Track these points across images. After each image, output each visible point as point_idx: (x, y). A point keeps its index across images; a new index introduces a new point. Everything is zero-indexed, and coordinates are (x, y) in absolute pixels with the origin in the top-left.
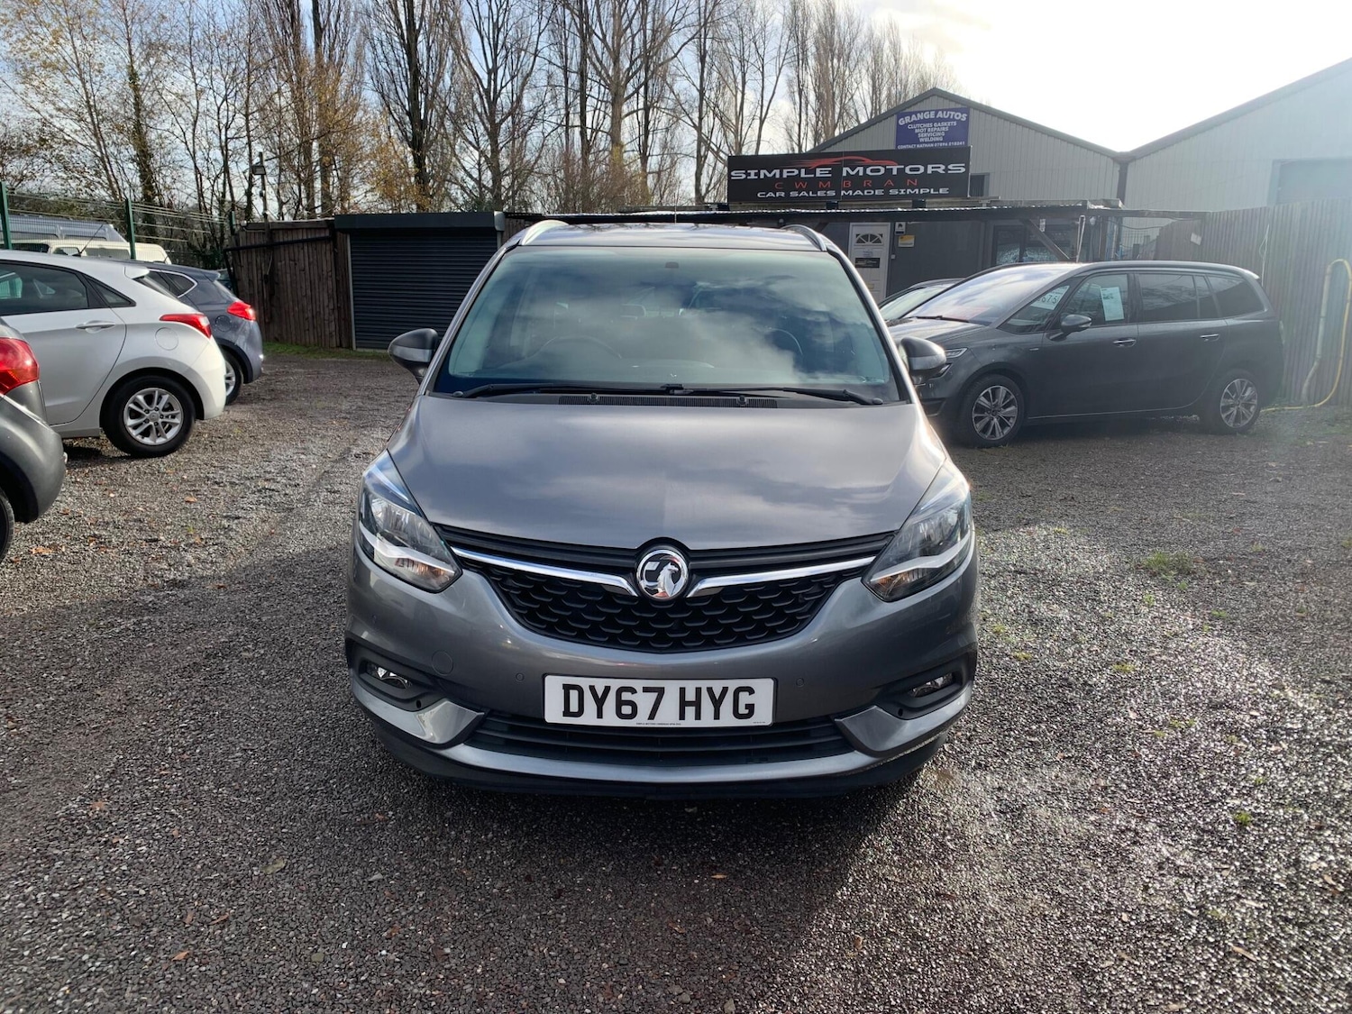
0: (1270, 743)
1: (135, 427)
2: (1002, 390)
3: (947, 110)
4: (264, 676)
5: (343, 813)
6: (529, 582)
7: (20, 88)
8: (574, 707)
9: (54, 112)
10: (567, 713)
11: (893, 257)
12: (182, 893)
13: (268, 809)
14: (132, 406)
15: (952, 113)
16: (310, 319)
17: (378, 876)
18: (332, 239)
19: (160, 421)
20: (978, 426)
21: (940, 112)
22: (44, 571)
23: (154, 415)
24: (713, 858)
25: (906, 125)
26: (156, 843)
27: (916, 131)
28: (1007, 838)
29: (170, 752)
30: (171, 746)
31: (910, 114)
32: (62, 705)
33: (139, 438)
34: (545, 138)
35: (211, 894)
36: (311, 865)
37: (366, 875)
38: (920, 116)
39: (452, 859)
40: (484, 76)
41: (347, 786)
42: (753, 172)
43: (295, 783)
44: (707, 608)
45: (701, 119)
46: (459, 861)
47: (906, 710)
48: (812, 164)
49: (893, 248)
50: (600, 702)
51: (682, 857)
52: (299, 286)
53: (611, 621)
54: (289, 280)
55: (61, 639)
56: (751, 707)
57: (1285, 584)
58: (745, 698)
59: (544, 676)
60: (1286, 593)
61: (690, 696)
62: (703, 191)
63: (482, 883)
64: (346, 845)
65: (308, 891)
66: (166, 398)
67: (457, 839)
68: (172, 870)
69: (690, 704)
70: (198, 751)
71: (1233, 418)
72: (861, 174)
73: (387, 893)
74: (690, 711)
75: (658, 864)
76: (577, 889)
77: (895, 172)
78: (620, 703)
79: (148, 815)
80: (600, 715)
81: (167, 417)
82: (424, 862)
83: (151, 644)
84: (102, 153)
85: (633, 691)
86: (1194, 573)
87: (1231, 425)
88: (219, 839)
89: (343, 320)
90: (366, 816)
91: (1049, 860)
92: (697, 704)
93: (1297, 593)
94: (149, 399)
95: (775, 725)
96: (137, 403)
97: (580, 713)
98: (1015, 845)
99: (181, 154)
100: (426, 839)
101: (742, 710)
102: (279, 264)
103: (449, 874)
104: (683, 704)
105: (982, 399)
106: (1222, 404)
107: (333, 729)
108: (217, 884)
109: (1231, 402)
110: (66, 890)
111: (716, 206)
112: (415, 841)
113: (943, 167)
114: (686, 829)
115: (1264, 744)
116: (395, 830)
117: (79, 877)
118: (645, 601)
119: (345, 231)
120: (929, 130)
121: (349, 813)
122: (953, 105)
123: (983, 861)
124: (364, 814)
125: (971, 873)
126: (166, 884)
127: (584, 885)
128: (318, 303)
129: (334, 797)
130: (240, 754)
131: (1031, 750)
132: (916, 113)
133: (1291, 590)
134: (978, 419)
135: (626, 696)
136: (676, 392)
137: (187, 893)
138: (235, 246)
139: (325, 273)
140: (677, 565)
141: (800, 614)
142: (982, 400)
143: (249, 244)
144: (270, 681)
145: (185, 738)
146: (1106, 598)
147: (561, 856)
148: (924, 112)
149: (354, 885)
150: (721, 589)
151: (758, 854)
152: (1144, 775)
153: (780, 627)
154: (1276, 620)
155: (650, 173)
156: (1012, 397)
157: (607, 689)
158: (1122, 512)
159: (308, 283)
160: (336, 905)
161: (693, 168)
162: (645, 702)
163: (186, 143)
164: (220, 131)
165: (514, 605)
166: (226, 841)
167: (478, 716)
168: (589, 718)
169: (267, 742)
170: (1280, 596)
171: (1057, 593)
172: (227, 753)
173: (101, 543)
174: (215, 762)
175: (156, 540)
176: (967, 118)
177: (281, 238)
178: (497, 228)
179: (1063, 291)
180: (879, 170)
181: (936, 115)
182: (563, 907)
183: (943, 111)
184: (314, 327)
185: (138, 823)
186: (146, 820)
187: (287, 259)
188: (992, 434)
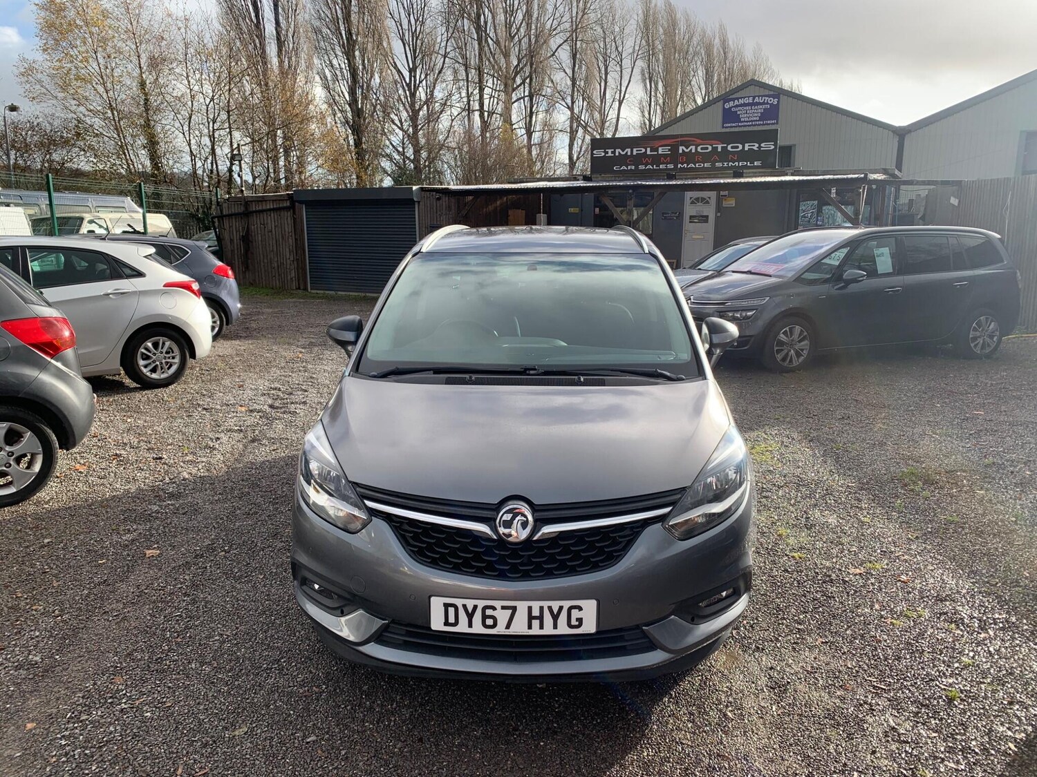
0: (980, 631)
1: (146, 366)
2: (798, 329)
3: (762, 96)
4: (236, 573)
5: (290, 687)
6: (419, 528)
7: (61, 95)
8: (452, 619)
9: (87, 113)
10: (447, 623)
11: (719, 214)
12: (175, 751)
13: (236, 683)
14: (143, 351)
15: (766, 98)
16: (276, 268)
17: (313, 738)
18: (292, 207)
19: (164, 361)
20: (779, 357)
21: (757, 98)
22: (80, 485)
23: (159, 357)
24: (555, 725)
25: (730, 108)
26: (158, 710)
27: (738, 113)
28: (774, 709)
29: (168, 636)
30: (169, 631)
31: (733, 100)
32: (92, 597)
33: (148, 374)
34: (452, 120)
35: (196, 752)
36: (266, 729)
37: (305, 737)
38: (741, 101)
39: (367, 724)
40: (406, 74)
41: (294, 664)
42: (610, 151)
43: (256, 661)
44: (548, 548)
45: (573, 103)
46: (371, 726)
47: (697, 617)
48: (656, 143)
49: (719, 208)
50: (470, 616)
51: (533, 724)
52: (267, 244)
53: (477, 557)
54: (260, 238)
55: (92, 542)
56: (580, 620)
57: (1007, 492)
58: (575, 614)
59: (430, 597)
60: (1007, 501)
61: (536, 613)
62: (575, 158)
63: (387, 744)
64: (292, 712)
65: (264, 749)
66: (168, 344)
67: (371, 707)
68: (168, 732)
69: (535, 618)
70: (188, 635)
71: (980, 346)
72: (693, 151)
73: (319, 752)
74: (536, 623)
75: (515, 729)
76: (455, 749)
77: (719, 150)
78: (484, 617)
79: (152, 688)
80: (470, 625)
81: (169, 358)
82: (346, 726)
83: (156, 546)
84: (122, 142)
85: (494, 608)
86: (936, 483)
87: (979, 352)
88: (202, 707)
89: (301, 268)
90: (306, 688)
91: (803, 728)
92: (541, 618)
93: (1015, 500)
94: (156, 345)
95: (598, 633)
96: (147, 349)
97: (456, 623)
98: (779, 715)
99: (180, 142)
100: (348, 708)
101: (574, 622)
102: (253, 227)
103: (364, 736)
104: (531, 618)
105: (782, 335)
106: (971, 336)
107: (285, 617)
108: (199, 744)
109: (978, 334)
110: (95, 748)
111: (582, 177)
112: (341, 710)
113: (757, 145)
114: (537, 701)
115: (976, 631)
116: (327, 701)
117: (104, 738)
118: (502, 542)
119: (301, 202)
120: (748, 112)
121: (294, 686)
122: (767, 92)
123: (754, 728)
124: (305, 687)
125: (745, 738)
126: (164, 743)
127: (461, 745)
128: (282, 256)
129: (284, 673)
130: (217, 638)
131: (798, 636)
132: (738, 99)
133: (1011, 498)
134: (778, 351)
135: (489, 612)
136: (532, 372)
137: (179, 751)
138: (220, 214)
139: (287, 233)
140: (525, 516)
141: (616, 551)
142: (782, 337)
143: (230, 212)
144: (240, 577)
145: (179, 624)
146: (866, 506)
147: (445, 722)
148: (744, 98)
149: (296, 745)
150: (557, 534)
151: (588, 722)
152: (881, 657)
153: (602, 561)
154: (997, 524)
155: (533, 145)
156: (805, 333)
157: (475, 607)
158: (886, 429)
159: (274, 242)
160: (283, 760)
161: (567, 141)
162: (502, 616)
163: (184, 134)
164: (209, 123)
165: (408, 544)
166: (206, 709)
167: (384, 624)
168: (462, 627)
169: (237, 628)
170: (1002, 503)
171: (829, 501)
172: (209, 637)
173: (121, 461)
174: (200, 644)
175: (161, 458)
176: (778, 102)
177: (253, 208)
178: (415, 199)
179: (845, 251)
180: (707, 148)
181: (754, 100)
182: (445, 763)
183: (759, 96)
184: (279, 275)
185: (145, 694)
186: (150, 691)
187: (259, 223)
188: (790, 362)
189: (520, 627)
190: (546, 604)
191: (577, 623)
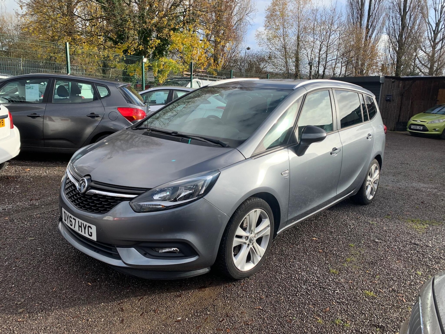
6: (69, 180)
10: (65, 219)
36: (37, 241)
47: (148, 254)
50: (68, 219)
53: (74, 196)
58: (90, 230)
59: (62, 207)
74: (80, 229)
78: (70, 221)
84: (286, 60)
85: (71, 218)
95: (98, 241)
104: (79, 226)
118: (78, 192)
141: (108, 208)
149: (33, 248)
150: (93, 194)
153: (103, 210)
157: (69, 215)
162: (73, 222)
165: (65, 185)
168: (67, 223)
178: (381, 82)
189: (76, 229)
190: (83, 222)
191: (90, 234)
